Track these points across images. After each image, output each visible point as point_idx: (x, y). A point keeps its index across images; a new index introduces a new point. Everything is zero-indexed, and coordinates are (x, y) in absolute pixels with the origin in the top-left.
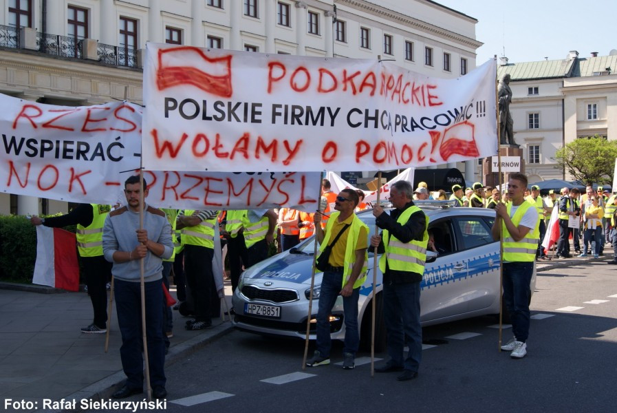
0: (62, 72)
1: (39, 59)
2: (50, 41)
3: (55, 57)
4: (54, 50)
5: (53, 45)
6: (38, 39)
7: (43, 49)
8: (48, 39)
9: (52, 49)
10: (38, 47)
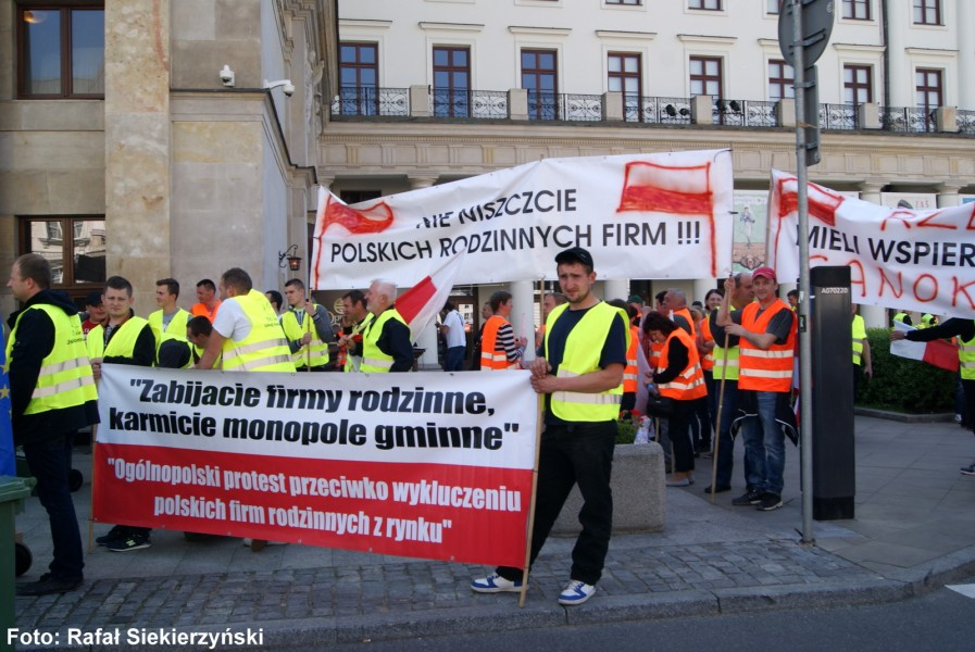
0: (911, 151)
1: (883, 138)
2: (895, 116)
3: (903, 134)
4: (901, 126)
5: (899, 120)
6: (881, 115)
7: (887, 127)
8: (892, 114)
9: (899, 125)
10: (880, 125)
